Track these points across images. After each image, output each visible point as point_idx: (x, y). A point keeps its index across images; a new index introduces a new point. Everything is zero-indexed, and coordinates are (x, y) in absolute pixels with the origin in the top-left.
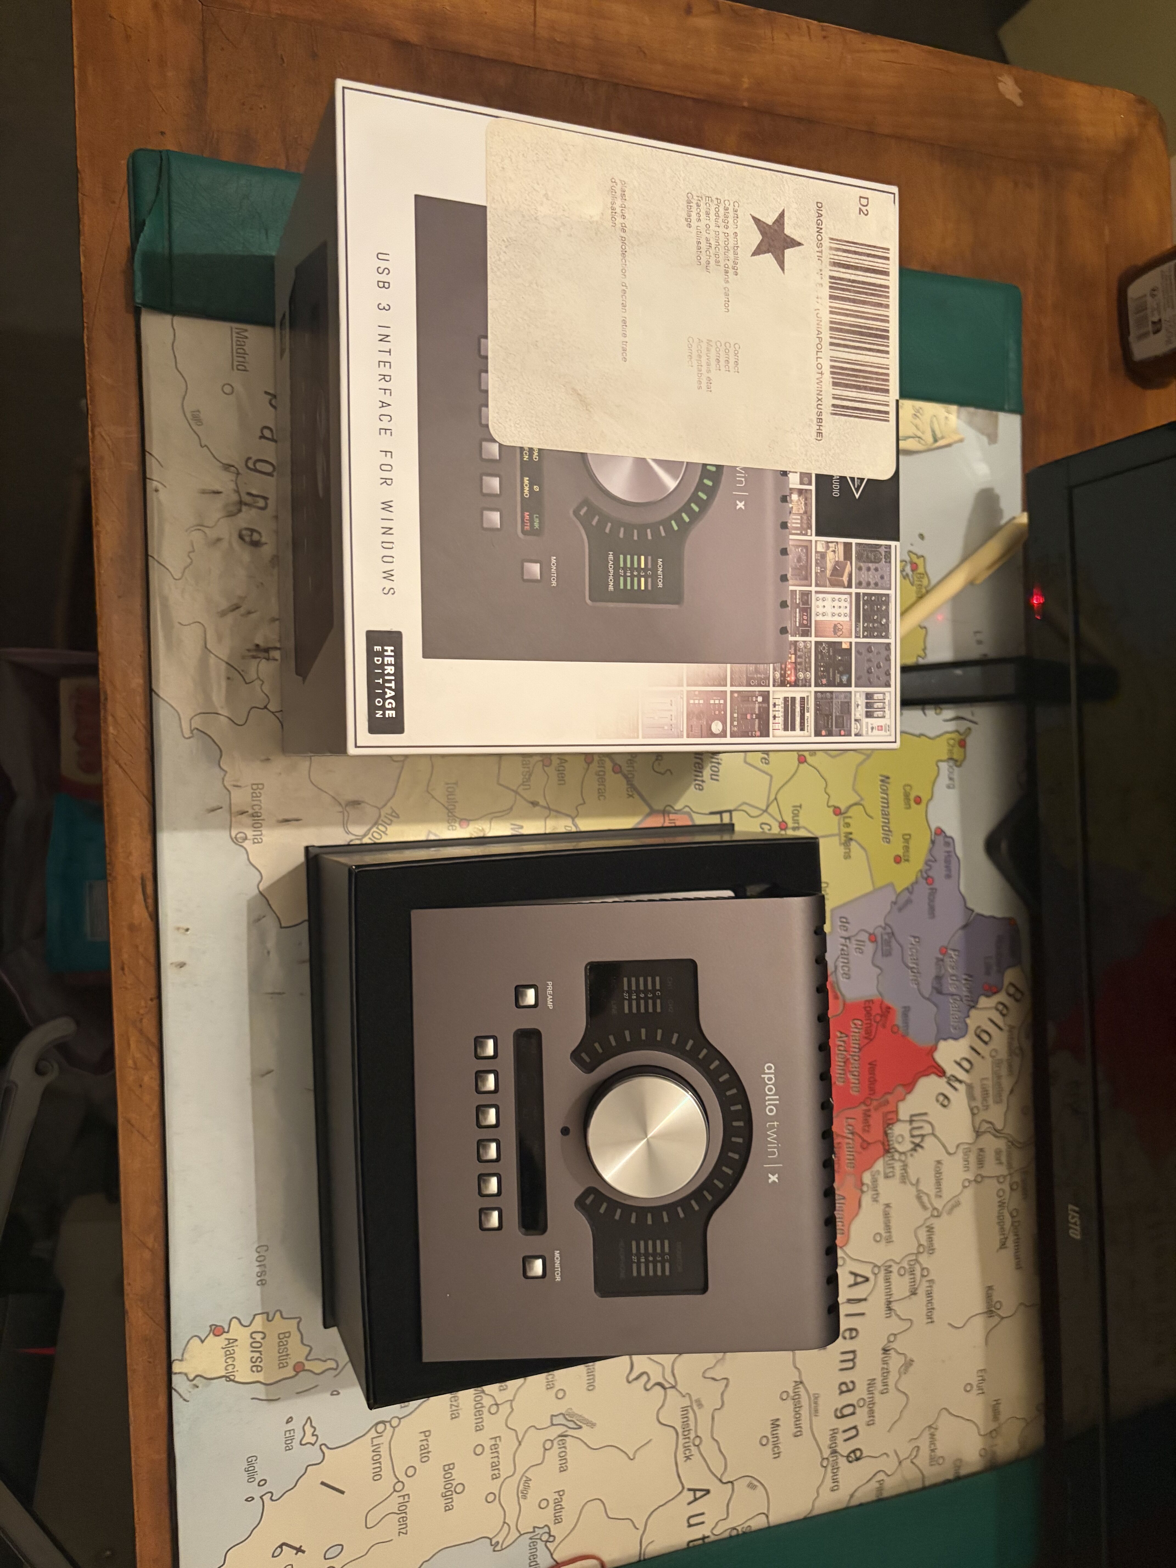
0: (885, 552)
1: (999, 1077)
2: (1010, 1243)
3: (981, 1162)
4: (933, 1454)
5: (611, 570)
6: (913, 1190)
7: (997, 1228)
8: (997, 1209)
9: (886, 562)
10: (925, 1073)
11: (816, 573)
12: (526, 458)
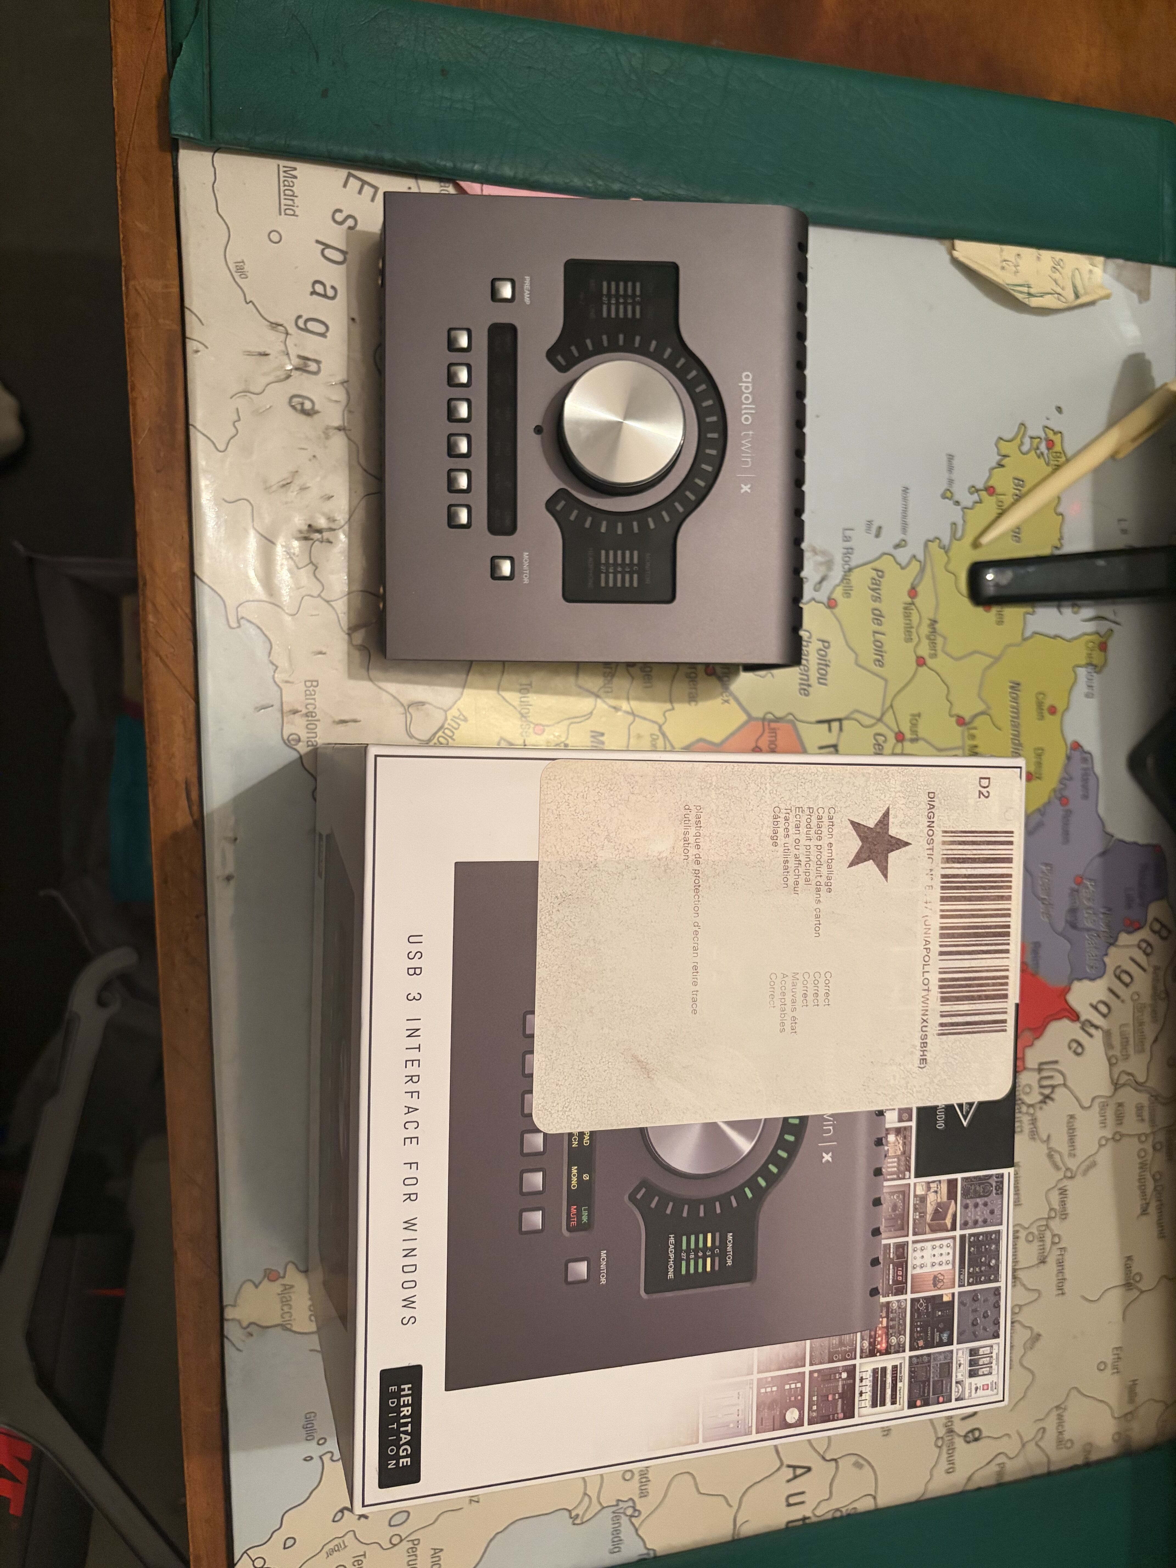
0: (997, 1182)
1: (1141, 1024)
2: (1152, 1209)
3: (1119, 1119)
4: (1060, 1436)
5: (672, 1256)
6: (1043, 1149)
7: (1138, 1192)
8: (1138, 1171)
9: (997, 1194)
10: (1057, 1017)
11: (914, 1220)
12: (575, 1144)
